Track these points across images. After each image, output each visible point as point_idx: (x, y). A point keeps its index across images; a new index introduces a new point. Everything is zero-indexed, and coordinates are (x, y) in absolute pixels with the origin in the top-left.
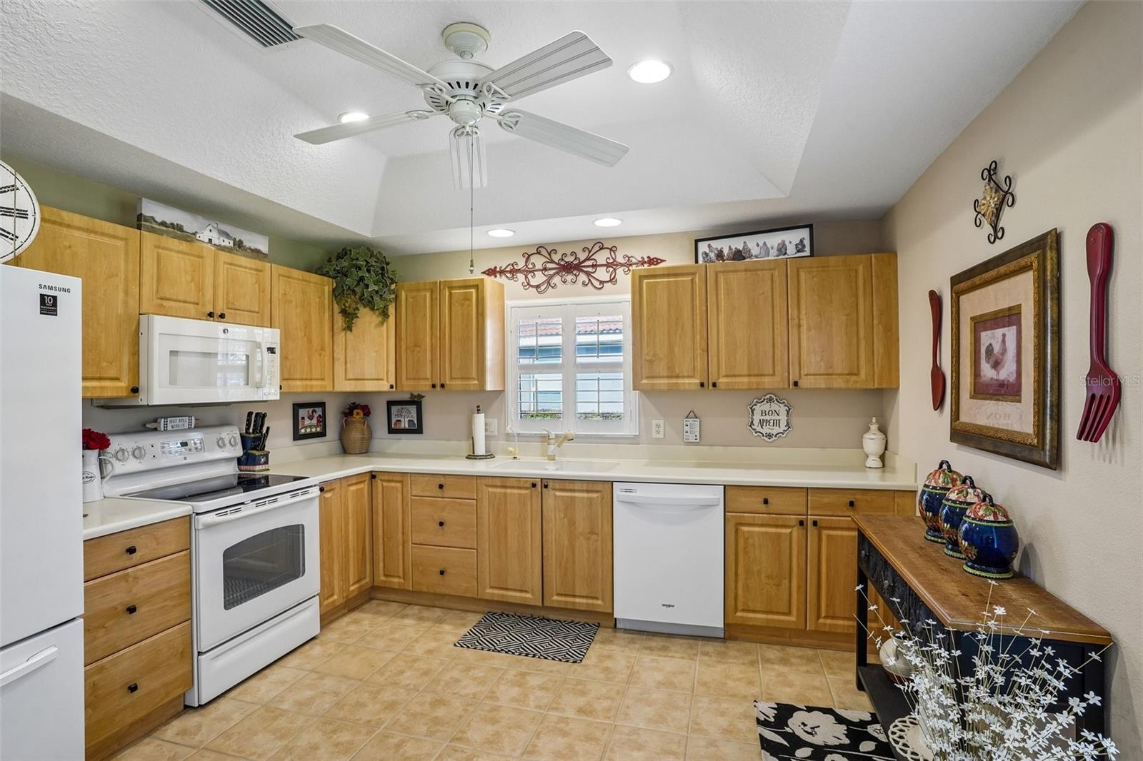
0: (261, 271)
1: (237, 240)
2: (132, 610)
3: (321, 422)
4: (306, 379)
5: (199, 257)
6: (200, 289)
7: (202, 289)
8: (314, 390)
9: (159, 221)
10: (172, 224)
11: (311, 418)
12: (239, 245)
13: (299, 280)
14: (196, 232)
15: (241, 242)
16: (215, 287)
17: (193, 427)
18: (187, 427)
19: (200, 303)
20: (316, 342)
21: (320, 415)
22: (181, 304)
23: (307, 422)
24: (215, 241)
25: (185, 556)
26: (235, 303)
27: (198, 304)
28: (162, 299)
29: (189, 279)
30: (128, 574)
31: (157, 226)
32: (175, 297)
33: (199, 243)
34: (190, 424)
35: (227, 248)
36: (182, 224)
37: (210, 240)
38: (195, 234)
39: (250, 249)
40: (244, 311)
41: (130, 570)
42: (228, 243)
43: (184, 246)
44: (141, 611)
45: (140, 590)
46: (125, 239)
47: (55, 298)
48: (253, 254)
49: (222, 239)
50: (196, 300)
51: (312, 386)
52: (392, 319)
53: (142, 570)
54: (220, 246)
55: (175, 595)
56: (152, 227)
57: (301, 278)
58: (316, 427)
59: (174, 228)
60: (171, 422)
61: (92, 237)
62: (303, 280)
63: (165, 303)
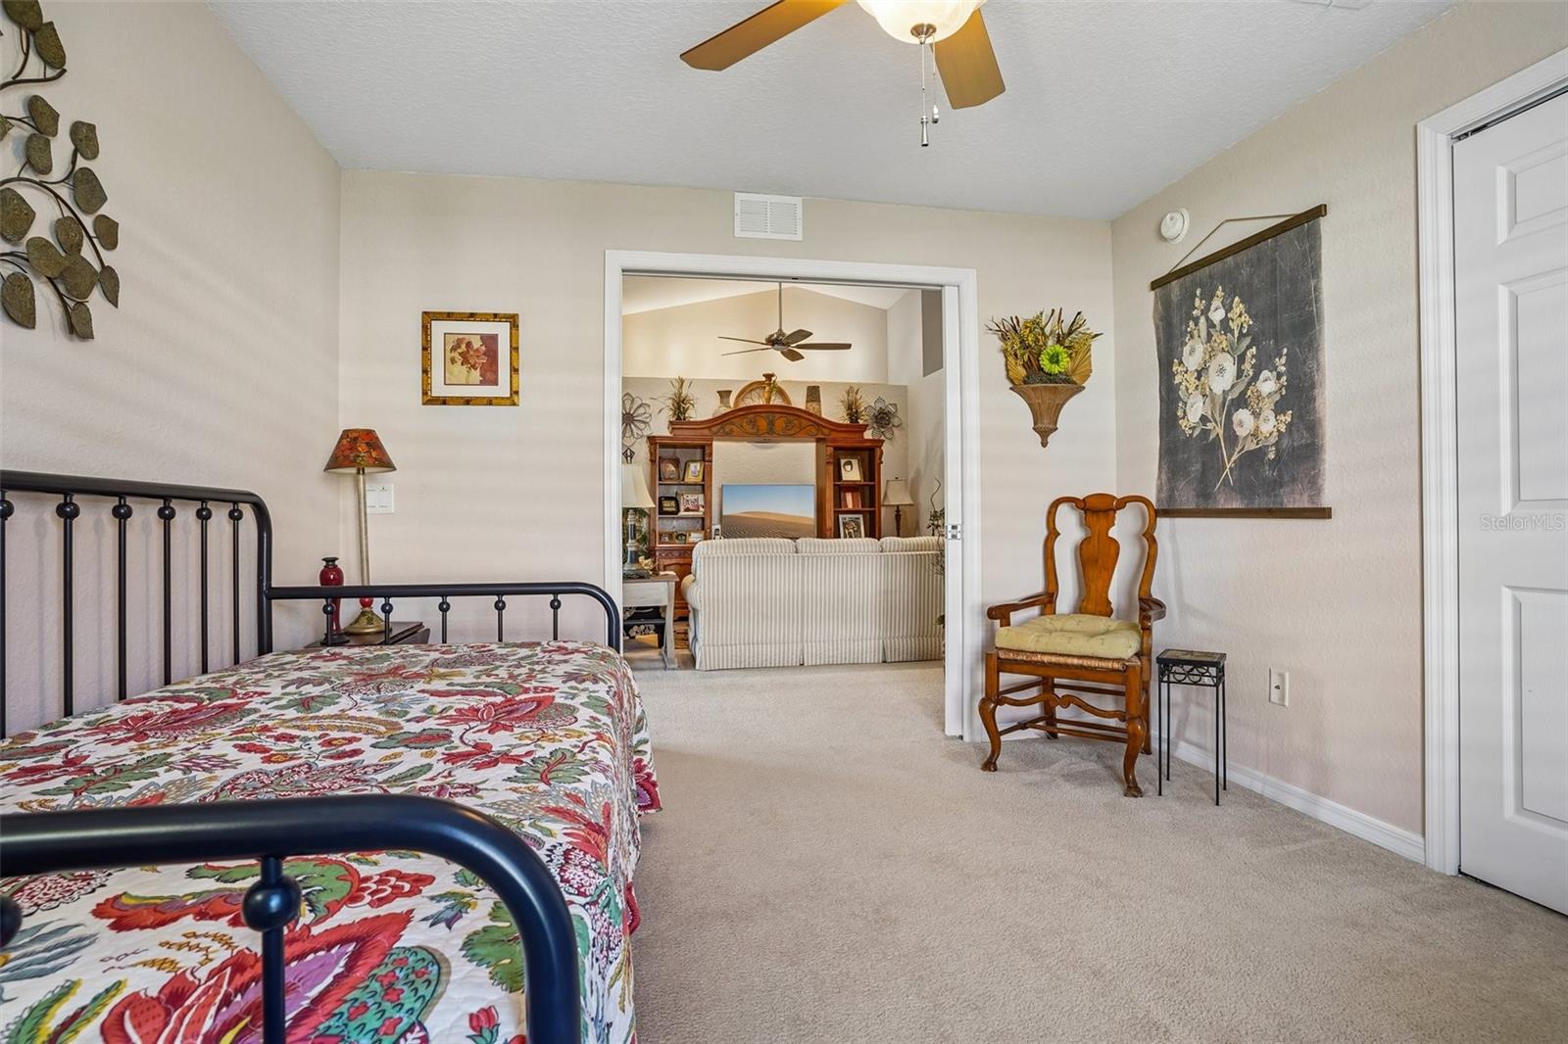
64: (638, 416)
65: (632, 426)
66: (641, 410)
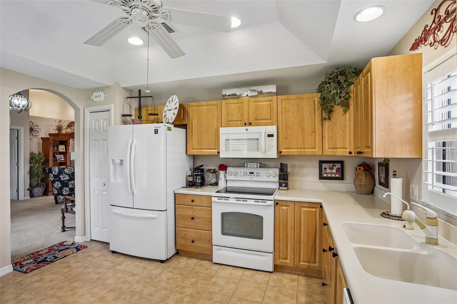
0: (271, 101)
1: (259, 91)
2: (192, 218)
3: (339, 171)
4: (301, 148)
5: (242, 103)
6: (242, 115)
7: (244, 115)
8: (306, 154)
9: (228, 95)
10: (232, 94)
11: (331, 169)
12: (261, 93)
13: (295, 99)
14: (241, 94)
15: (261, 91)
16: (248, 112)
17: (259, 167)
18: (256, 167)
19: (243, 120)
20: (308, 129)
21: (338, 168)
22: (236, 122)
23: (328, 171)
24: (249, 95)
25: (210, 209)
26: (258, 117)
27: (242, 121)
28: (228, 121)
29: (238, 112)
30: (193, 208)
31: (227, 97)
32: (233, 120)
33: (242, 98)
34: (257, 165)
35: (255, 96)
36: (236, 93)
37: (247, 95)
38: (241, 95)
39: (266, 93)
40: (262, 120)
41: (194, 207)
42: (255, 94)
43: (236, 101)
44: (196, 220)
45: (196, 214)
46: (217, 105)
47: (157, 129)
48: (267, 94)
49: (252, 93)
50: (240, 119)
51: (304, 152)
52: (352, 108)
53: (197, 208)
54: (251, 96)
55: (207, 220)
56: (226, 98)
57: (296, 98)
58: (336, 173)
59: (233, 95)
60: (249, 164)
61: (208, 107)
62: (298, 99)
63: (230, 123)
64: (34, 129)
65: (33, 132)
66: (36, 127)
